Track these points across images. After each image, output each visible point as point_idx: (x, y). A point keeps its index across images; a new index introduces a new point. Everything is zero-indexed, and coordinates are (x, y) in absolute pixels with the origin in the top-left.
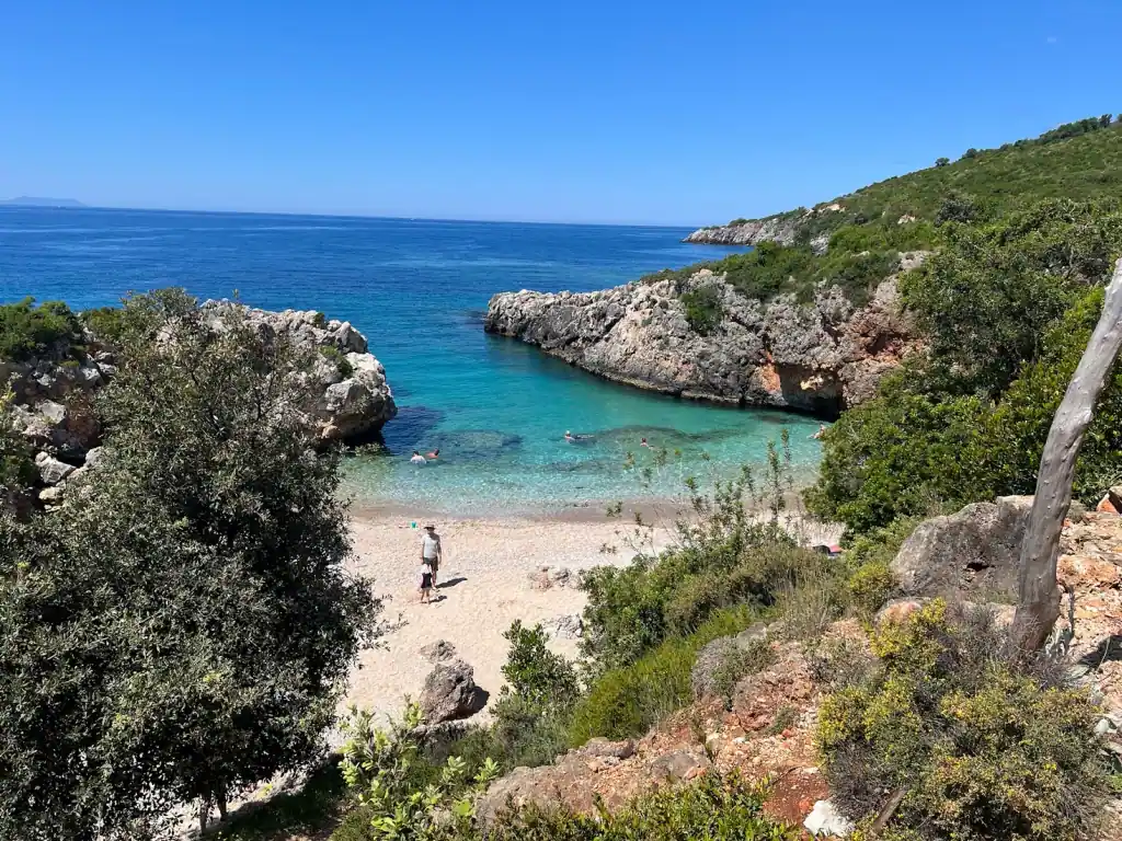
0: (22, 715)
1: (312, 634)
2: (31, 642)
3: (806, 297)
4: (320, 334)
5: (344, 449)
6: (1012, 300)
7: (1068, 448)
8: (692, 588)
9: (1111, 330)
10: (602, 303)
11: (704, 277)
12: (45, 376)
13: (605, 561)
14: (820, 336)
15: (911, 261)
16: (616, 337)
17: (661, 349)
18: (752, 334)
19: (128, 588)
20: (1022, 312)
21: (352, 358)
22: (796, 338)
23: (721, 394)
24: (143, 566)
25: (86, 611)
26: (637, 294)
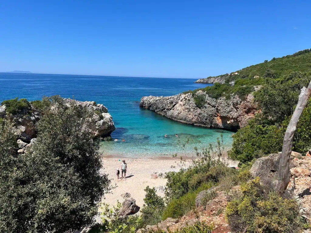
0: (14, 210)
1: (92, 189)
2: (17, 190)
3: (228, 98)
4: (95, 108)
5: (101, 138)
6: (285, 99)
7: (290, 137)
8: (196, 178)
9: (300, 107)
10: (172, 99)
11: (200, 92)
12: (21, 119)
13: (172, 170)
14: (232, 109)
15: (257, 88)
16: (176, 109)
17: (188, 112)
18: (213, 108)
19: (43, 175)
20: (287, 102)
21: (103, 114)
22: (226, 109)
23: (205, 124)
24: (47, 170)
25: (32, 181)
26: (181, 97)
